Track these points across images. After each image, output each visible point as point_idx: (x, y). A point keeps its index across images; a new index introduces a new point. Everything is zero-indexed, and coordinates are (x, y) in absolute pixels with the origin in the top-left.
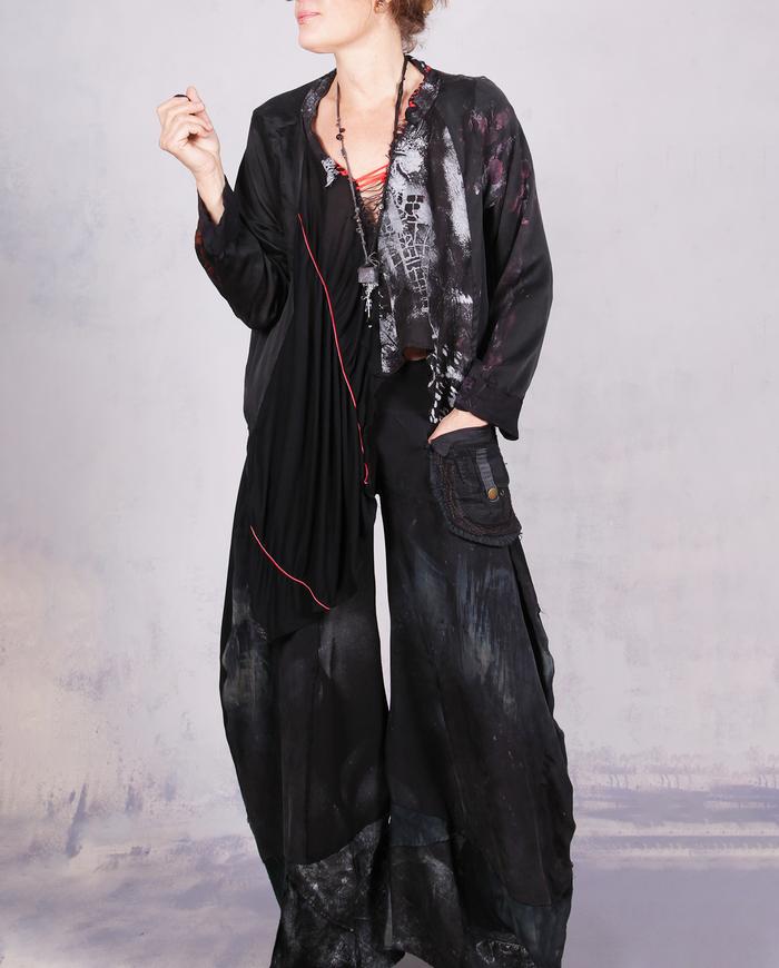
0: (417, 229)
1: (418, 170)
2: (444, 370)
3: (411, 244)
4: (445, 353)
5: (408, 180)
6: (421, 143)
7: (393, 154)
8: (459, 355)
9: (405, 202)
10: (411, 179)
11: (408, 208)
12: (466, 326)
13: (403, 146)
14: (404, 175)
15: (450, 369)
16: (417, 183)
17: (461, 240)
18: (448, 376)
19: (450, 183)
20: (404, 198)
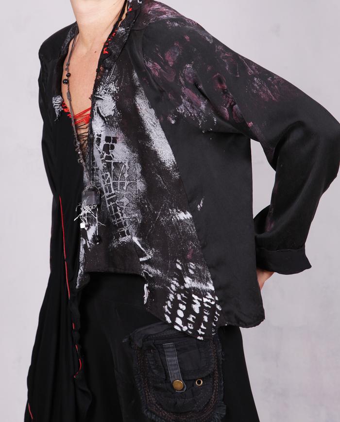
0: (113, 167)
1: (112, 113)
2: (182, 282)
3: (108, 181)
4: (179, 267)
5: (105, 122)
6: (113, 88)
7: (94, 98)
8: (192, 265)
9: (103, 143)
10: (108, 121)
11: (107, 148)
12: (191, 238)
13: (101, 90)
14: (103, 118)
15: (187, 280)
16: (112, 125)
17: (168, 165)
18: (187, 286)
19: (144, 118)
20: (103, 139)
